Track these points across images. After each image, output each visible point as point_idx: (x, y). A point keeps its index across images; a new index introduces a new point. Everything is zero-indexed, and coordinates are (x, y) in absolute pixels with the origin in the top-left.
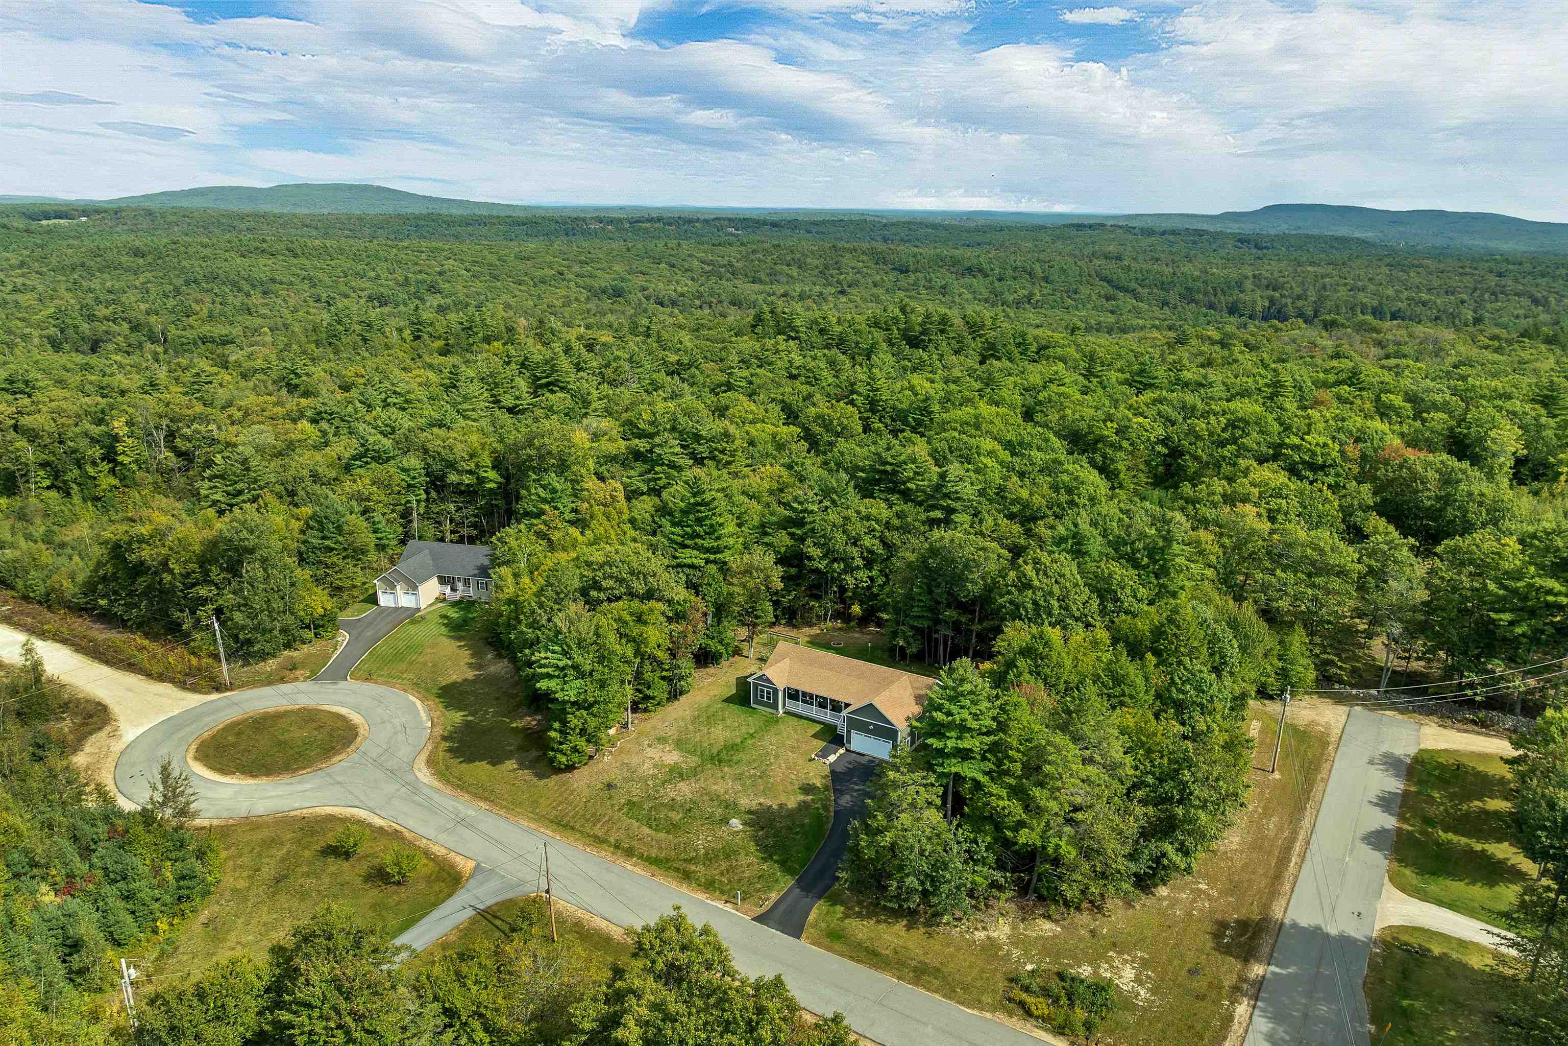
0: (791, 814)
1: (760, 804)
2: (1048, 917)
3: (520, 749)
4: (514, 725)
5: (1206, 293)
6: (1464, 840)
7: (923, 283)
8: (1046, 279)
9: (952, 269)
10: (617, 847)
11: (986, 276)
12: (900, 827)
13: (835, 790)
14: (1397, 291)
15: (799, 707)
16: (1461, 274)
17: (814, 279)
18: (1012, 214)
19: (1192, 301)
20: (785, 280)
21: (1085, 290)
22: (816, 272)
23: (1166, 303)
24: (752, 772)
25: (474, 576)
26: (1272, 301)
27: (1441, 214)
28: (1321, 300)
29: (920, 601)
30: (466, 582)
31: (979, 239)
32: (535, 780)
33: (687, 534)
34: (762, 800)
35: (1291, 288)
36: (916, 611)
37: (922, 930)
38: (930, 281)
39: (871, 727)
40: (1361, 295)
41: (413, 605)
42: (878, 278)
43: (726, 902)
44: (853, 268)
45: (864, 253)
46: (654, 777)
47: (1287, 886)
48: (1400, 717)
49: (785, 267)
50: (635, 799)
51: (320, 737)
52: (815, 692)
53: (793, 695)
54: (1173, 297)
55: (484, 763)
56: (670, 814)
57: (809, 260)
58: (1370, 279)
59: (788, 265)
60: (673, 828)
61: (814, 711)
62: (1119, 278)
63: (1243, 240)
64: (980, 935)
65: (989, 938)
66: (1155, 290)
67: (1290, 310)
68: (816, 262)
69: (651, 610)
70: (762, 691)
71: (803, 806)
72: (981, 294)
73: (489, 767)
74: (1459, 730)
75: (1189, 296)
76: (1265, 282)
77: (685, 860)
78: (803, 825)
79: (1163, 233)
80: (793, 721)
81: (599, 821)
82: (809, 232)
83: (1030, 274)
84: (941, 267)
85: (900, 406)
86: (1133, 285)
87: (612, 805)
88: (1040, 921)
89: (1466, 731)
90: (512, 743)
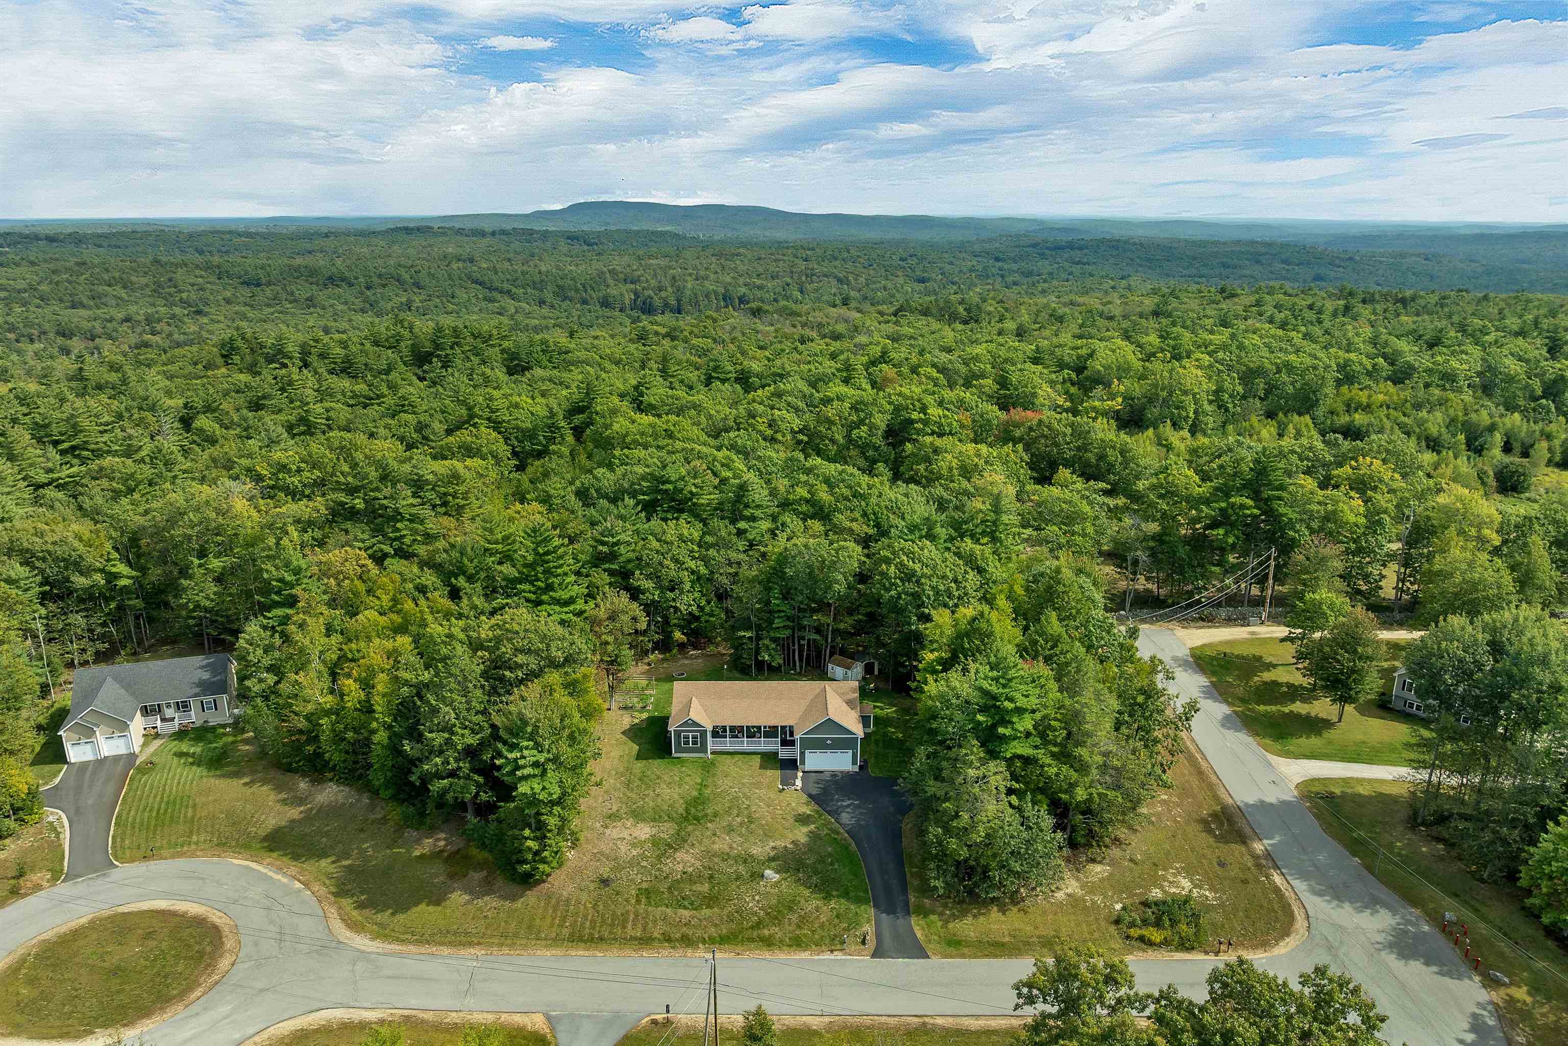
0: (810, 848)
1: (774, 848)
2: (1093, 861)
3: (452, 876)
4: (417, 853)
5: (577, 291)
6: (1274, 708)
7: (284, 296)
8: (417, 285)
9: (311, 280)
10: (669, 940)
11: (351, 285)
12: (985, 819)
13: (829, 813)
14: (734, 278)
15: (728, 744)
16: (775, 261)
17: (151, 300)
18: (318, 219)
19: (565, 298)
20: (114, 302)
21: (462, 295)
22: (148, 291)
23: (542, 303)
24: (739, 820)
25: (196, 695)
26: (636, 294)
27: (721, 208)
28: (679, 290)
29: (780, 611)
30: (183, 706)
31: (308, 246)
32: (507, 903)
33: (539, 588)
34: (772, 844)
35: (647, 281)
36: (778, 623)
37: (1015, 909)
38: (292, 294)
39: (829, 742)
40: (706, 283)
41: (123, 751)
42: (228, 294)
43: (832, 951)
44: (193, 285)
45: (197, 267)
46: (643, 857)
47: (1214, 778)
48: (1153, 627)
49: (106, 288)
50: (644, 886)
51: (164, 945)
52: (744, 723)
53: (718, 733)
54: (548, 296)
55: (422, 906)
56: (694, 888)
57: (134, 279)
58: (707, 269)
59: (109, 285)
60: (711, 900)
61: (745, 744)
62: (491, 281)
63: (572, 237)
64: (1060, 895)
65: (1069, 895)
66: (529, 290)
67: (657, 302)
68: (144, 281)
69: (585, 676)
70: (687, 737)
71: (813, 836)
72: (353, 304)
73: (431, 908)
74: (1198, 628)
75: (562, 293)
76: (622, 276)
77: (752, 927)
78: (830, 855)
79: (493, 234)
80: (727, 759)
81: (625, 921)
82: (100, 246)
83: (398, 280)
84: (298, 278)
85: (524, 425)
86: (506, 286)
87: (627, 900)
88: (1091, 866)
89: (1201, 628)
90: (437, 873)
